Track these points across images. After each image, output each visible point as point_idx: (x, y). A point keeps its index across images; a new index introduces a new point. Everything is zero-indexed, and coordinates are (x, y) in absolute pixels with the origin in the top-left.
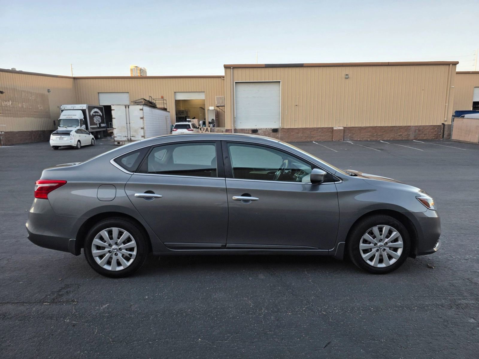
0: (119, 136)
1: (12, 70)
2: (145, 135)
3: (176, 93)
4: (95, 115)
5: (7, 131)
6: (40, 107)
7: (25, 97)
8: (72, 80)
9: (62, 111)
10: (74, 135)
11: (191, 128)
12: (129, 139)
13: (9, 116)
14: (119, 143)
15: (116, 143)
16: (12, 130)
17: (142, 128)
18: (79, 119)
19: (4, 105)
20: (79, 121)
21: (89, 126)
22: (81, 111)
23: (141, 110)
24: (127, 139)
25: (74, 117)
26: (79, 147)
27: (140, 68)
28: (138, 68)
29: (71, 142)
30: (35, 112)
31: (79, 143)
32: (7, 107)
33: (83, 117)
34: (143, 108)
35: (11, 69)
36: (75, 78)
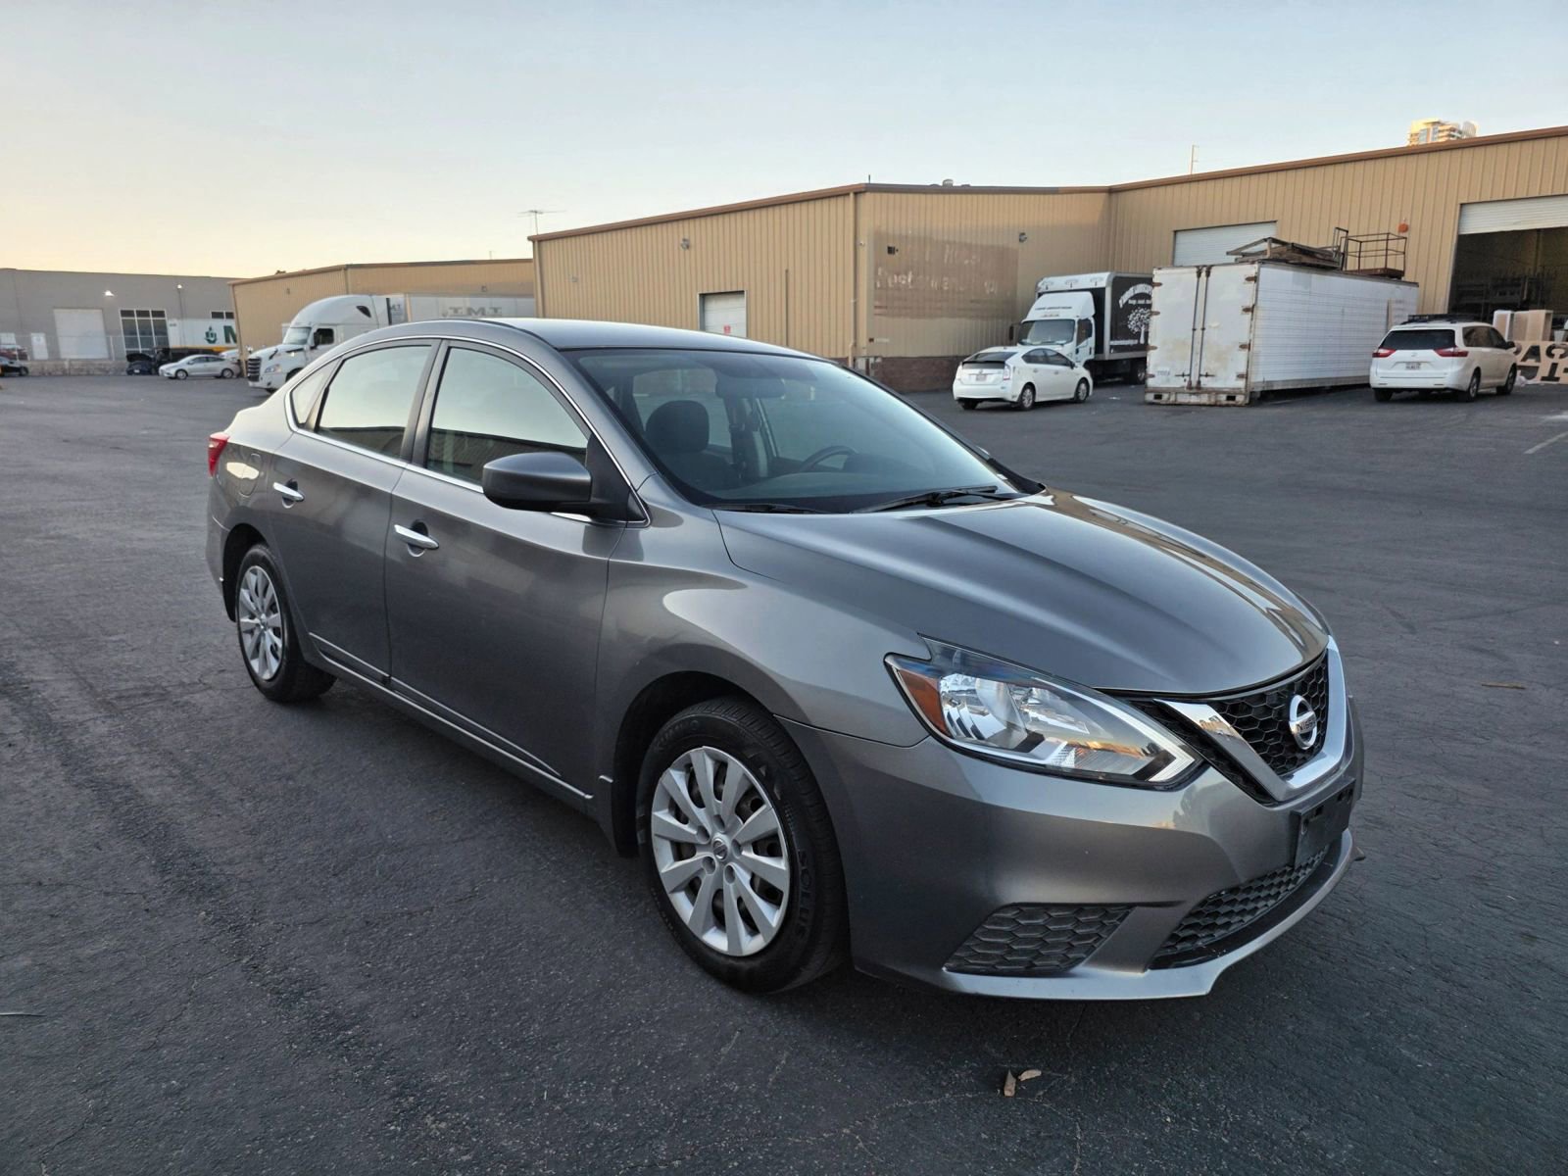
0: (1162, 373)
1: (944, 185)
2: (1253, 369)
3: (1466, 208)
4: (1137, 306)
5: (890, 354)
6: (991, 288)
7: (951, 261)
8: (1104, 195)
9: (1040, 295)
10: (1014, 368)
11: (1454, 346)
12: (1194, 384)
13: (899, 315)
14: (1158, 397)
15: (1150, 397)
16: (902, 354)
17: (1243, 347)
18: (1076, 320)
19: (893, 283)
20: (1076, 326)
21: (1107, 342)
22: (1089, 295)
23: (1249, 279)
24: (1186, 384)
25: (1064, 315)
26: (1027, 403)
27: (1448, 127)
28: (1440, 128)
29: (1003, 388)
30: (972, 301)
31: (1028, 392)
32: (899, 289)
33: (1093, 312)
34: (1258, 273)
35: (941, 184)
36: (1112, 191)
